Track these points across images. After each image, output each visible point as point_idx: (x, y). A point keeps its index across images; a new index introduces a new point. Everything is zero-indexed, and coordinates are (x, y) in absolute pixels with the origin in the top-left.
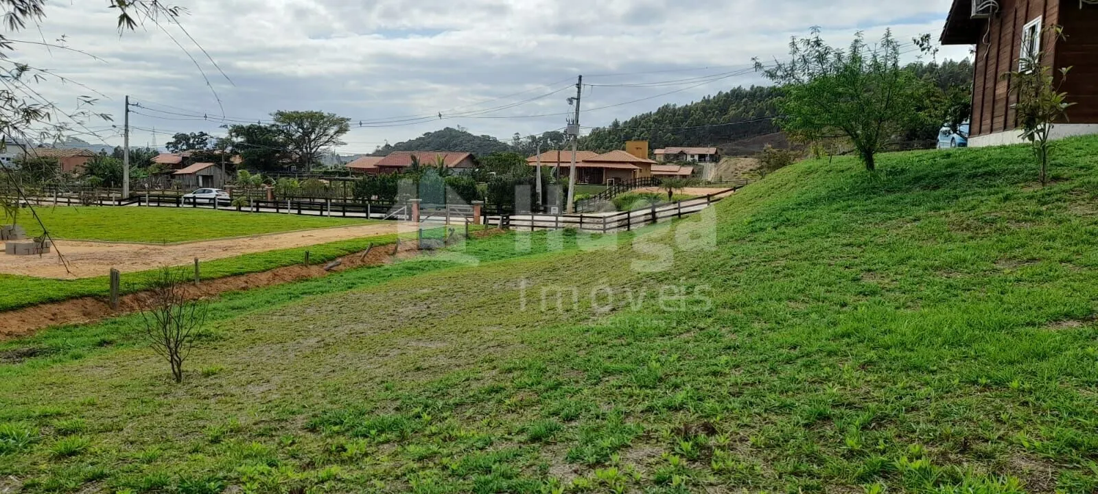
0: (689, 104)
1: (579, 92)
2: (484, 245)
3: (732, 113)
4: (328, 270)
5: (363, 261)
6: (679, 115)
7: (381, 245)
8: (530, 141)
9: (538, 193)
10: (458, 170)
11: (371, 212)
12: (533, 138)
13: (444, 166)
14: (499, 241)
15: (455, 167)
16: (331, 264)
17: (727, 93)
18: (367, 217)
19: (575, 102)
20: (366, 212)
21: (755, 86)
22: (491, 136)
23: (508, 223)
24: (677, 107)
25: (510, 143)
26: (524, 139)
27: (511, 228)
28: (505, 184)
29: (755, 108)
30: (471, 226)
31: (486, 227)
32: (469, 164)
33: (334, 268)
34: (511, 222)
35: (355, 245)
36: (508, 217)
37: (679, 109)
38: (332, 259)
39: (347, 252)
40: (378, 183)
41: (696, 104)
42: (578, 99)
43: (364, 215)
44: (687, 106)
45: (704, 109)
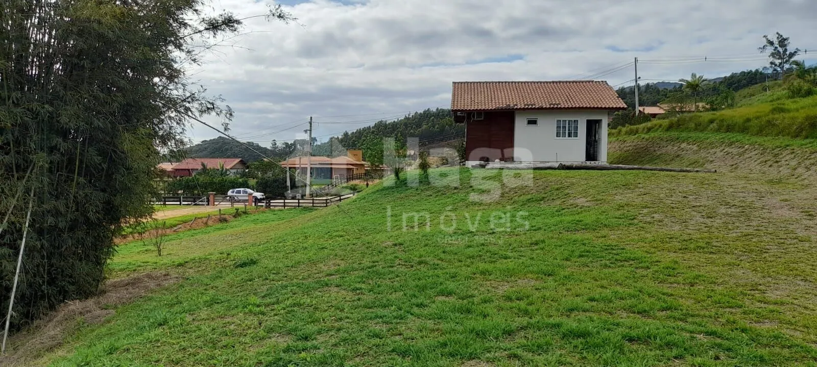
0: (396, 120)
1: (311, 126)
2: (256, 217)
3: (424, 127)
4: (174, 231)
5: (190, 227)
6: (389, 129)
7: (199, 218)
8: (284, 146)
9: (288, 186)
10: (233, 171)
11: (183, 201)
12: (287, 144)
13: (225, 169)
14: (265, 215)
15: (231, 169)
16: (175, 228)
17: (421, 113)
18: (180, 204)
19: (309, 132)
20: (180, 201)
21: (439, 109)
22: (255, 142)
23: (269, 205)
24: (387, 123)
25: (269, 148)
26: (280, 144)
27: (271, 207)
28: (267, 181)
29: (439, 124)
30: (248, 207)
31: (257, 207)
32: (240, 166)
33: (177, 230)
34: (271, 204)
35: (185, 219)
36: (269, 201)
37: (389, 124)
38: (175, 226)
39: (182, 222)
40: (183, 183)
41: (400, 121)
42: (311, 130)
43: (179, 203)
44: (394, 122)
45: (406, 125)
